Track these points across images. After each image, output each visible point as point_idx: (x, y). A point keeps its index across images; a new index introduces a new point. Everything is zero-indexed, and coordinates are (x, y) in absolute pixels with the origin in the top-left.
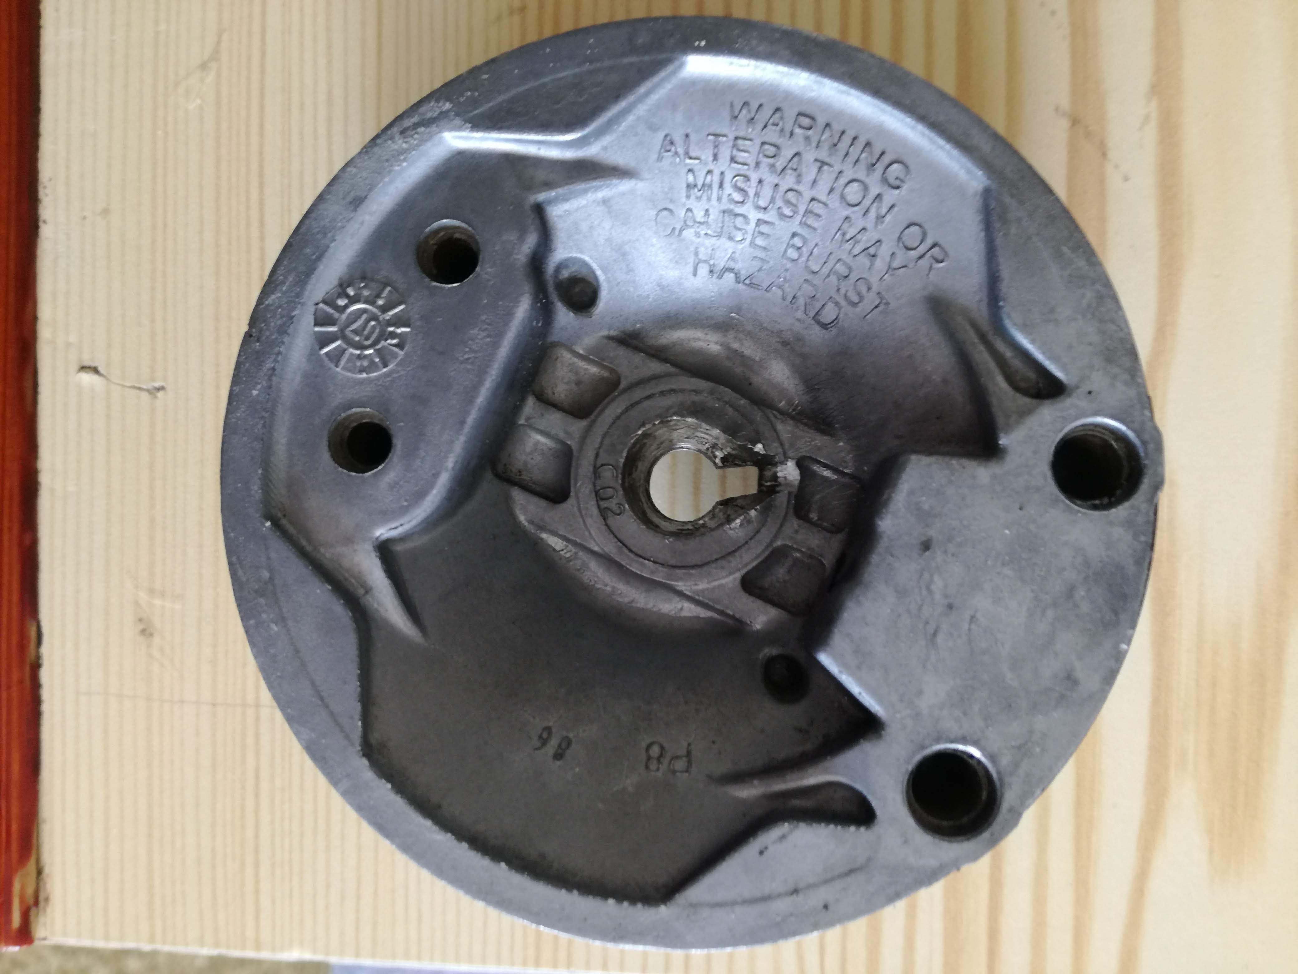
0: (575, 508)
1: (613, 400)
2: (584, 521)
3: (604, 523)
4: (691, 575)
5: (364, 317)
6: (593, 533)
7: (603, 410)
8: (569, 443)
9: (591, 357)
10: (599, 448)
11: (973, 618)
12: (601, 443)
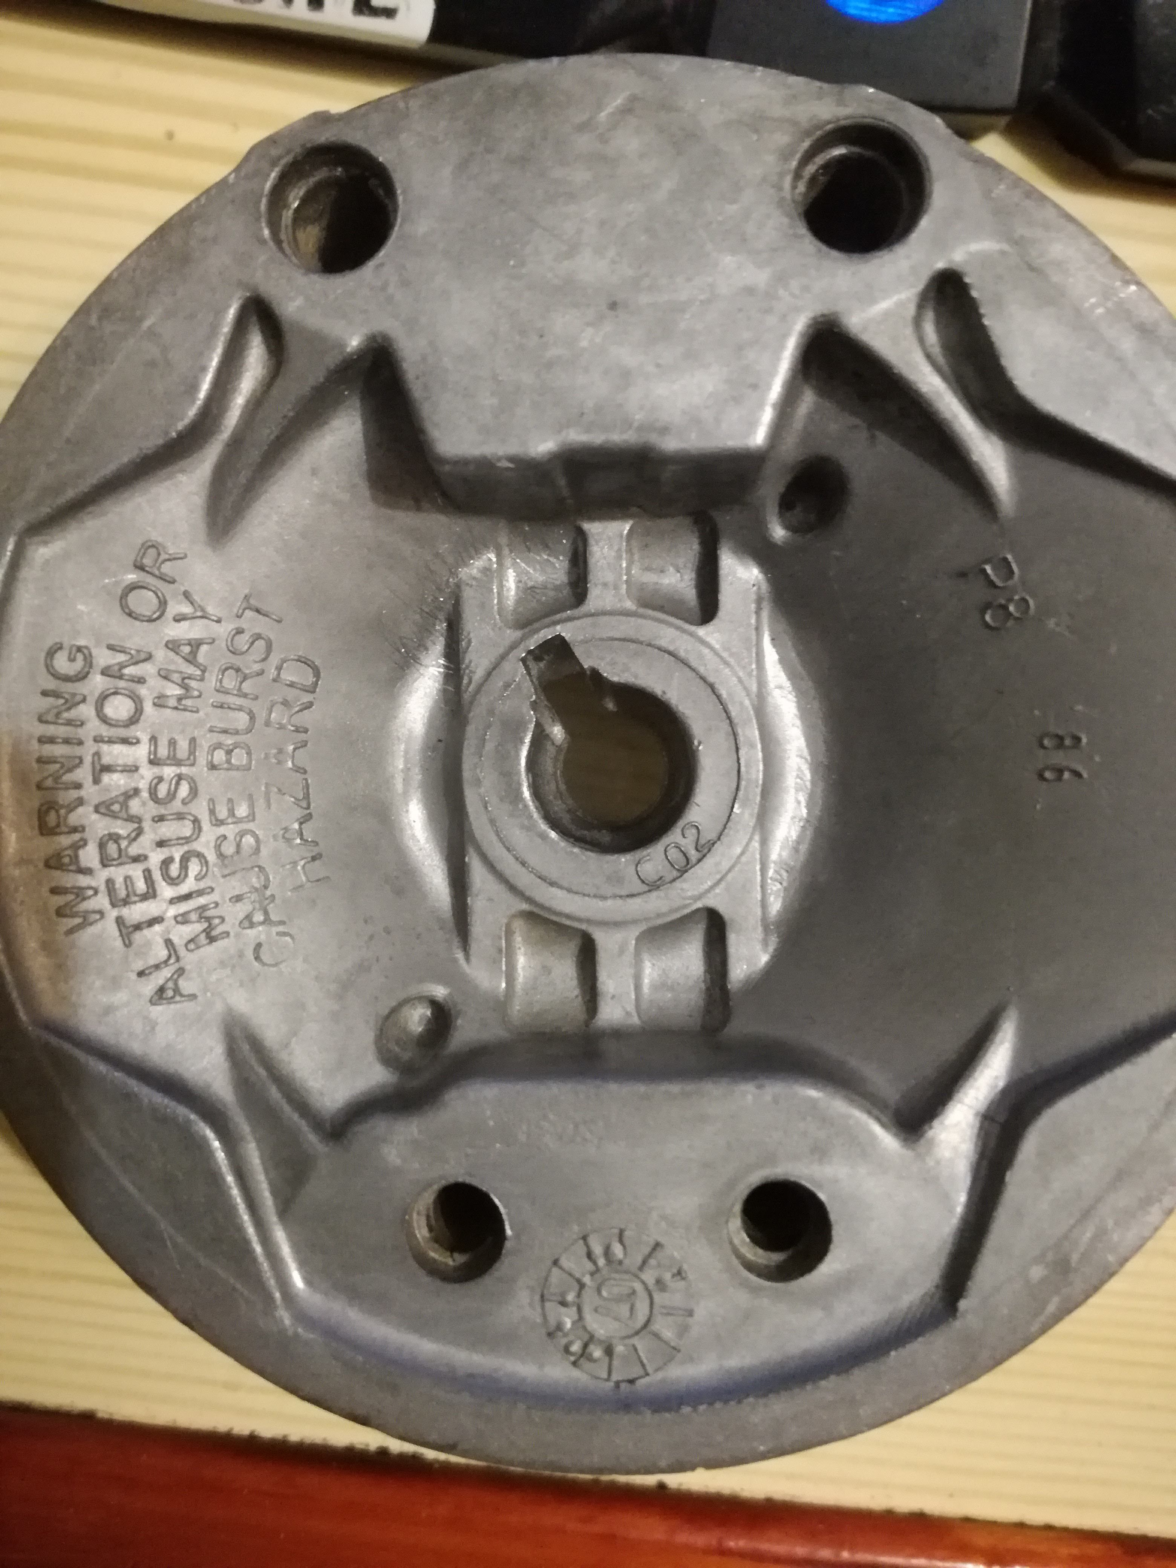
0: (717, 891)
2: (729, 870)
3: (718, 842)
4: (729, 694)
6: (738, 850)
8: (634, 942)
9: (504, 968)
10: (621, 897)
12: (615, 896)
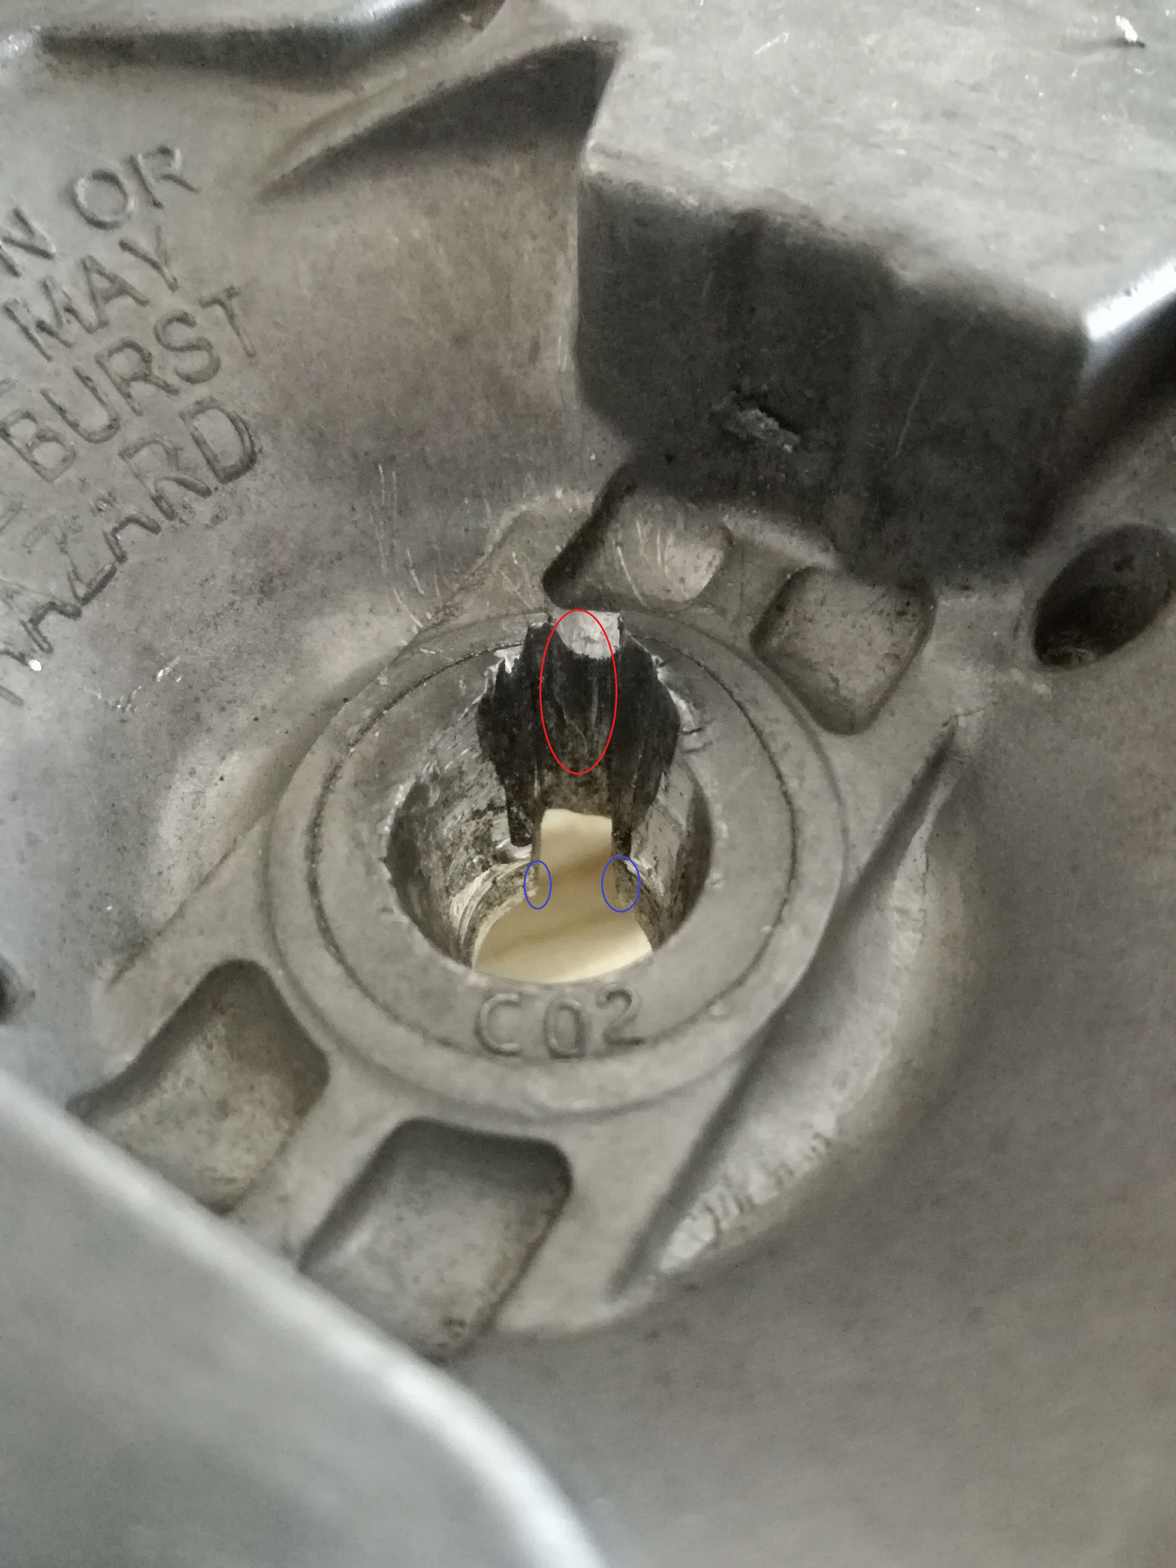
1: (295, 983)
3: (650, 1044)
7: (317, 1014)
10: (425, 1034)
12: (414, 1026)
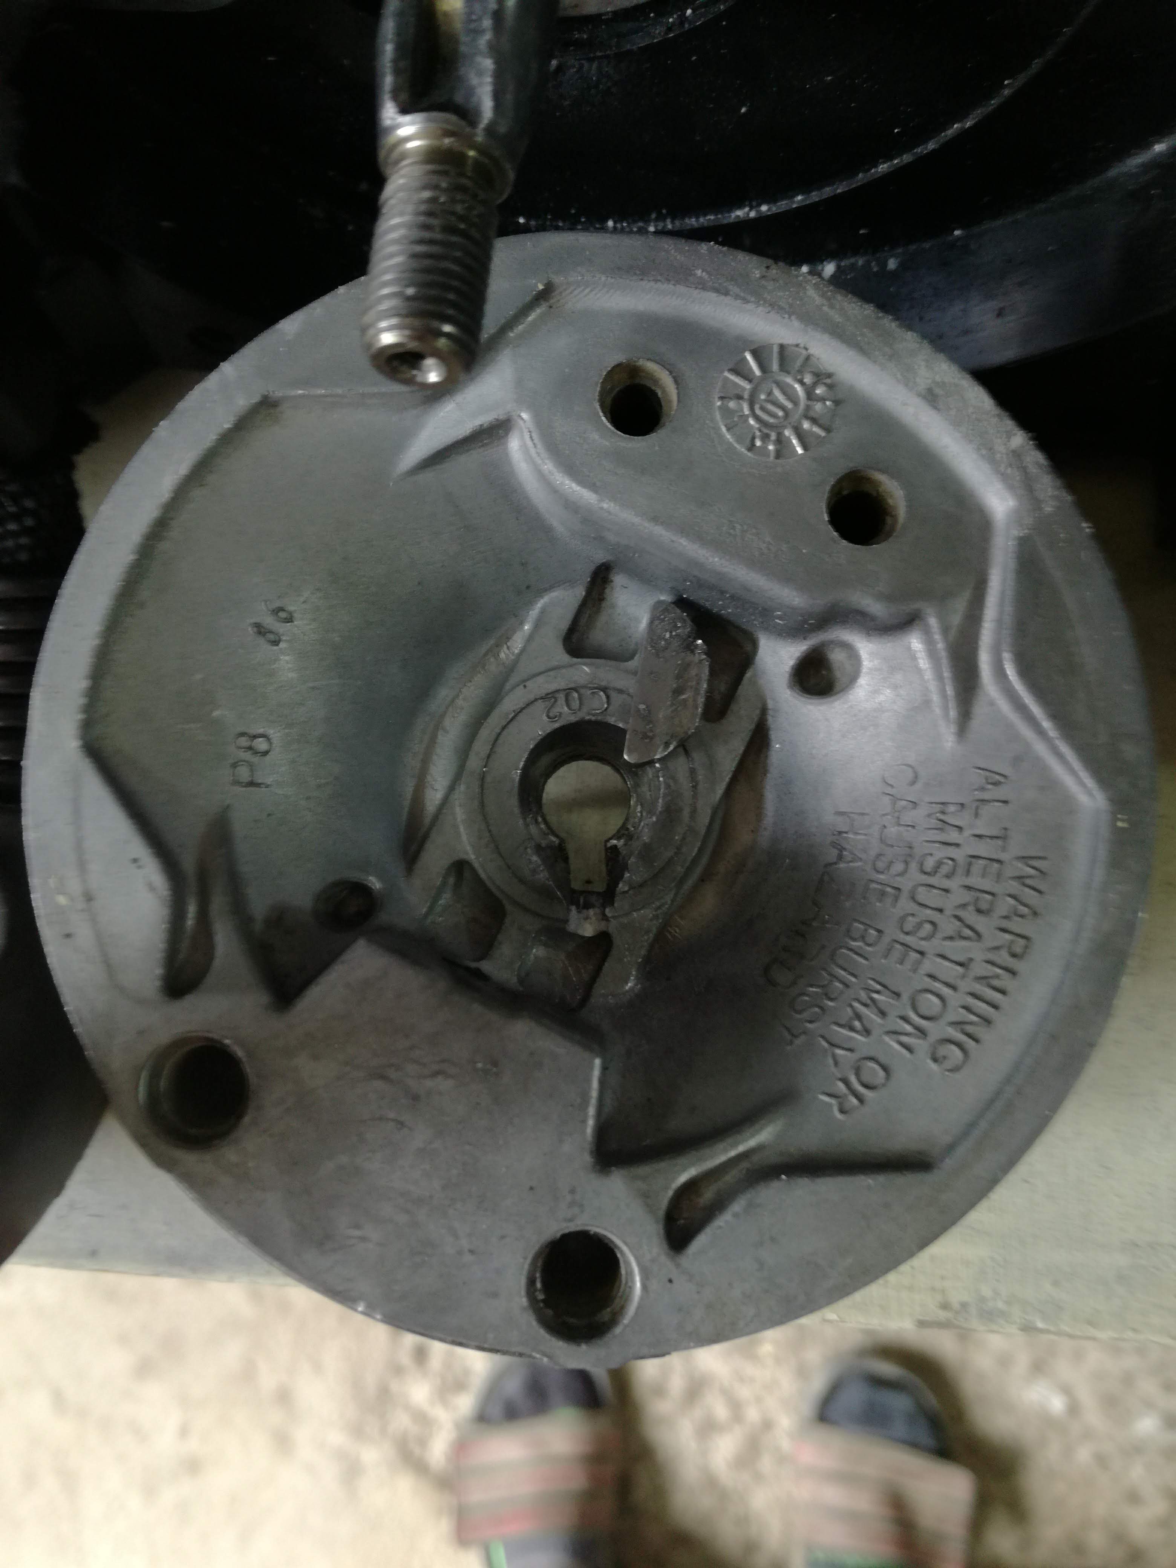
0: (557, 663)
3: (538, 697)
4: (472, 799)
5: (789, 405)
10: (629, 694)
11: (401, 1124)
